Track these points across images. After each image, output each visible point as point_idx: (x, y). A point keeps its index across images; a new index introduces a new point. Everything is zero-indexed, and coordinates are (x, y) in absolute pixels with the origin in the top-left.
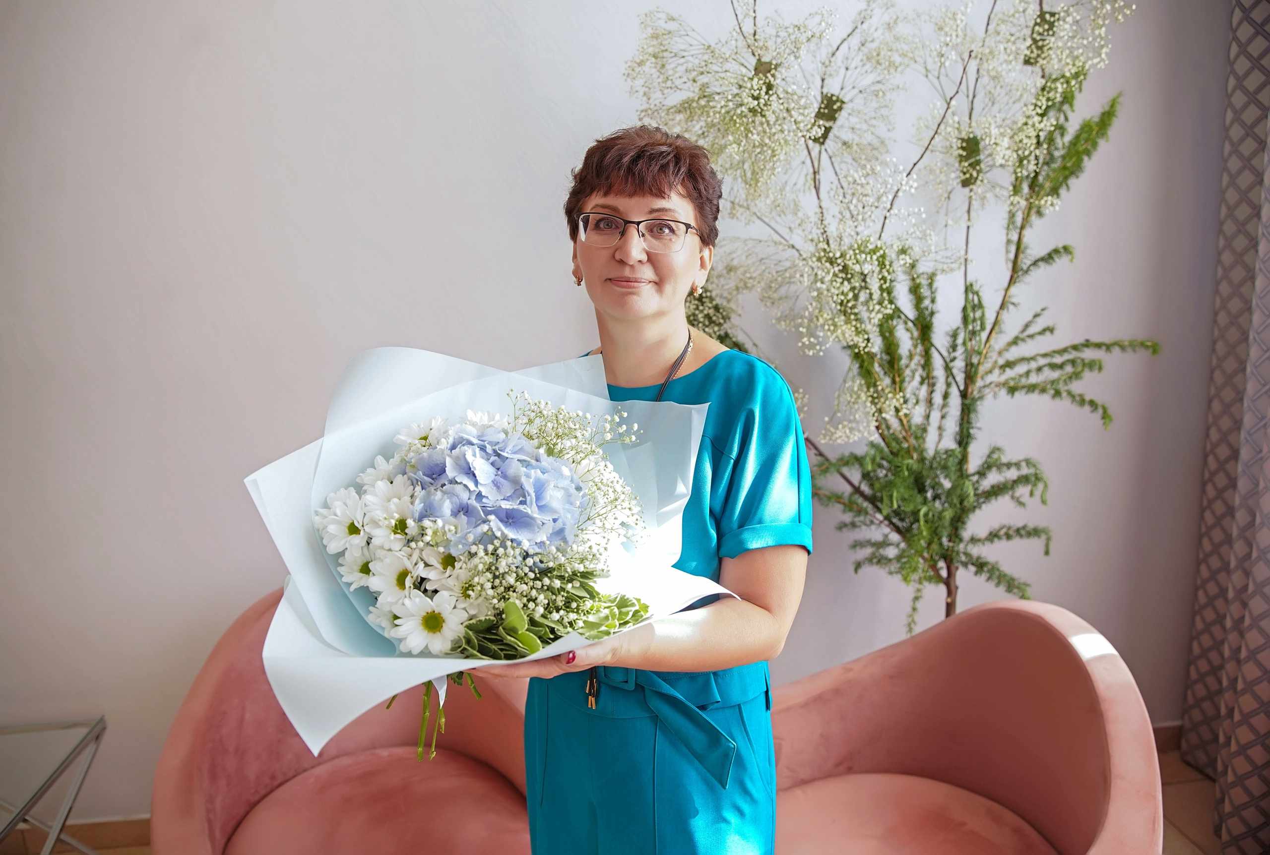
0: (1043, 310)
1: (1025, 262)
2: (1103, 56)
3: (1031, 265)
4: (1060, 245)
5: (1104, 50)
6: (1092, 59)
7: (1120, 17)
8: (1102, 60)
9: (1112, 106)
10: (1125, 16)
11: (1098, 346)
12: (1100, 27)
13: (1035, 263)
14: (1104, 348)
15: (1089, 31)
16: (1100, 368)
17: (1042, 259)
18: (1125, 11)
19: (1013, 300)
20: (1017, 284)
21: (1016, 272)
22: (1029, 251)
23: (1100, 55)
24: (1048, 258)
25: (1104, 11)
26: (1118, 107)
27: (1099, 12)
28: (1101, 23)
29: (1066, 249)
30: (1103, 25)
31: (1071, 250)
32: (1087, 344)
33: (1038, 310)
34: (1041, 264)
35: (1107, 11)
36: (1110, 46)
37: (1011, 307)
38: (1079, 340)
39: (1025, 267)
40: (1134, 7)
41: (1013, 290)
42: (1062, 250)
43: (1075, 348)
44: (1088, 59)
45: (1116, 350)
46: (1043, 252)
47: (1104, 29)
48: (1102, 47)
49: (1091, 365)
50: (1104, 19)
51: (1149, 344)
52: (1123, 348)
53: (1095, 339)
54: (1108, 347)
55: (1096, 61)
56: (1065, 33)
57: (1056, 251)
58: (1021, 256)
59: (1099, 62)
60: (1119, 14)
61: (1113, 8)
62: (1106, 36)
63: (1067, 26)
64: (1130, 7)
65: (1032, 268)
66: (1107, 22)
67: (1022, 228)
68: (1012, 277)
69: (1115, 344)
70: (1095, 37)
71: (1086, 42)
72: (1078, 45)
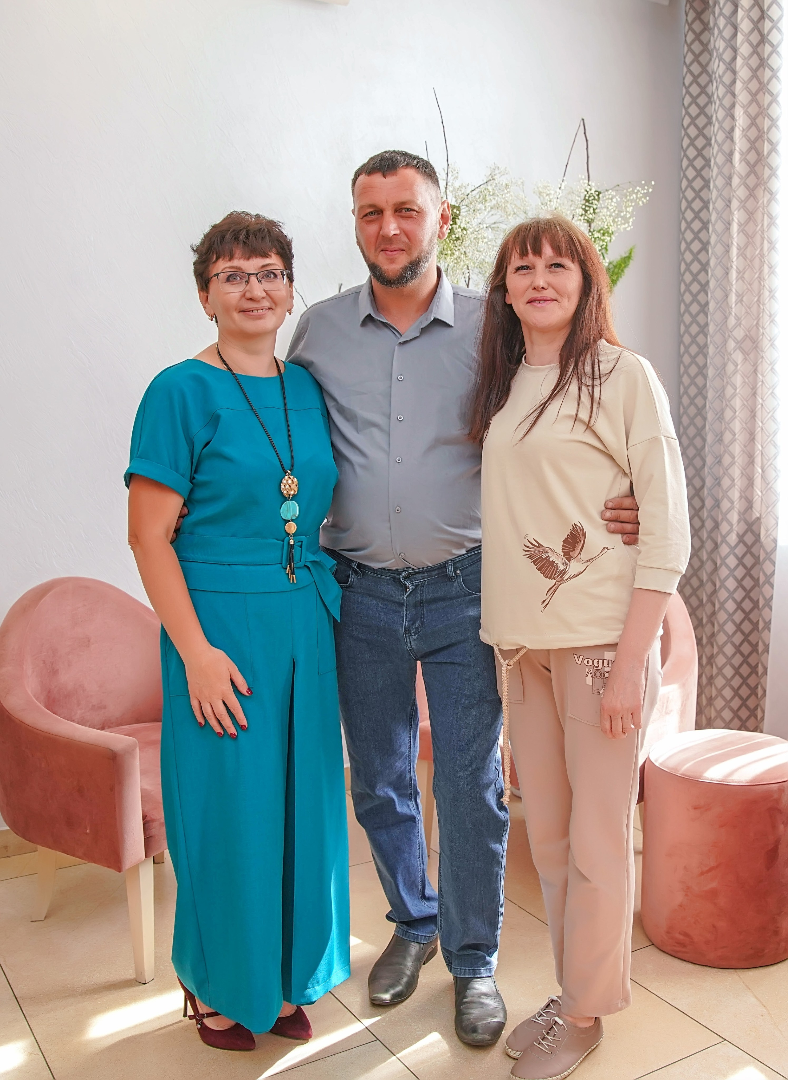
2: (630, 224)
5: (631, 220)
6: (624, 224)
7: (640, 203)
8: (629, 226)
10: (643, 202)
12: (629, 207)
15: (624, 208)
18: (643, 199)
23: (628, 223)
25: (632, 198)
27: (628, 197)
28: (630, 204)
30: (631, 206)
35: (633, 198)
36: (634, 218)
40: (648, 198)
44: (622, 224)
47: (631, 208)
48: (630, 218)
50: (632, 202)
55: (626, 225)
56: (612, 207)
59: (628, 227)
60: (639, 200)
61: (637, 197)
62: (633, 211)
63: (613, 204)
64: (645, 198)
66: (633, 204)
70: (627, 212)
71: (622, 214)
72: (618, 216)
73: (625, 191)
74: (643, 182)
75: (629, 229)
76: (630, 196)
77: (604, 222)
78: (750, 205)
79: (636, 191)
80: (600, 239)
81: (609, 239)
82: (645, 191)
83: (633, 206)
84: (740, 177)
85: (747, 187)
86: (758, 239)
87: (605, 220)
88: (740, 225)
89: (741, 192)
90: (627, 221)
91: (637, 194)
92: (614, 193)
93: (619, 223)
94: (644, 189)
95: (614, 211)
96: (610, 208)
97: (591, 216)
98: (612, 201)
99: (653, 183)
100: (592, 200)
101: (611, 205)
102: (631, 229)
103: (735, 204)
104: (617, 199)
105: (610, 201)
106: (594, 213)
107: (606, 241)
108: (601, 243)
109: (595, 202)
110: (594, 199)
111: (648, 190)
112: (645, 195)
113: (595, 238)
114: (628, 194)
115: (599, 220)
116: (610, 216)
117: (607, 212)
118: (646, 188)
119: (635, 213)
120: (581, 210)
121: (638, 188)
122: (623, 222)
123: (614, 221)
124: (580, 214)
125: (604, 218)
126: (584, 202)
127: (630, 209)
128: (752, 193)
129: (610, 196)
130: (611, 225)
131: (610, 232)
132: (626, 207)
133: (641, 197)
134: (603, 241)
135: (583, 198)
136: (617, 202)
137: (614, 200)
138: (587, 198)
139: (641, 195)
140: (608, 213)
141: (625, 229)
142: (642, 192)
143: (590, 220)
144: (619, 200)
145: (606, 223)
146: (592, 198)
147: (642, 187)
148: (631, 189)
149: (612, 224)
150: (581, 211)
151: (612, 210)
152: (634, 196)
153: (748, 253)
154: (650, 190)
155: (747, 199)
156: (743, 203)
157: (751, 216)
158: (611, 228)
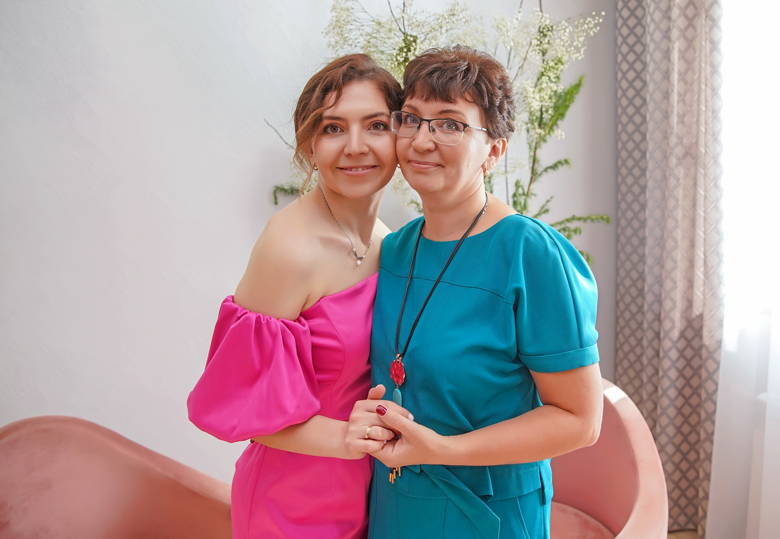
0: (552, 197)
1: (539, 169)
2: (582, 53)
3: (542, 171)
4: (562, 158)
6: (576, 53)
7: (592, 32)
8: (580, 55)
9: (580, 81)
10: (594, 32)
11: (579, 219)
12: (581, 36)
13: (546, 170)
14: (583, 220)
15: (576, 38)
16: (580, 232)
17: (551, 167)
18: (594, 29)
19: (534, 192)
20: (535, 183)
21: (534, 175)
22: (541, 163)
23: (580, 52)
24: (554, 167)
25: (583, 28)
26: (583, 82)
27: (579, 29)
28: (582, 34)
29: (566, 162)
30: (583, 36)
31: (569, 161)
32: (573, 218)
33: (549, 198)
34: (549, 170)
35: (585, 29)
36: (586, 48)
37: (533, 196)
38: (569, 216)
39: (539, 172)
40: (598, 28)
41: (533, 186)
42: (563, 162)
43: (568, 220)
44: (574, 53)
45: (589, 221)
46: (551, 163)
48: (581, 48)
49: (575, 231)
50: (583, 32)
51: (605, 217)
52: (592, 220)
53: (578, 215)
54: (584, 220)
55: (578, 55)
56: (565, 37)
57: (560, 162)
58: (536, 166)
60: (591, 30)
61: (588, 28)
62: (584, 42)
63: (566, 34)
64: (596, 28)
65: (544, 173)
66: (585, 34)
67: (536, 149)
68: (532, 178)
69: (588, 218)
70: (579, 41)
71: (575, 44)
72: (570, 46)
73: (576, 23)
74: (594, 13)
75: (580, 58)
76: (581, 27)
77: (558, 52)
78: (689, 33)
79: (587, 22)
80: (553, 68)
81: (562, 67)
82: (596, 22)
83: (585, 36)
84: (681, 8)
85: (686, 17)
86: (696, 65)
87: (558, 50)
88: (680, 52)
89: (681, 22)
90: (578, 50)
91: (588, 24)
92: (567, 24)
93: (571, 52)
94: (596, 19)
95: (567, 41)
96: (563, 38)
97: (546, 46)
98: (565, 31)
99: (603, 13)
100: (547, 31)
101: (564, 35)
102: (582, 58)
103: (675, 34)
104: (570, 30)
105: (563, 31)
106: (548, 43)
107: (560, 69)
108: (555, 72)
109: (550, 33)
110: (549, 30)
111: (598, 20)
112: (596, 25)
113: (550, 67)
114: (579, 25)
115: (553, 50)
116: (564, 46)
117: (560, 42)
118: (597, 18)
119: (586, 43)
120: (536, 40)
121: (589, 19)
122: (575, 51)
123: (567, 51)
124: (536, 44)
125: (557, 47)
126: (539, 34)
127: (582, 39)
128: (691, 23)
129: (564, 27)
130: (564, 55)
131: (563, 61)
132: (578, 37)
133: (592, 28)
134: (557, 69)
135: (537, 30)
136: (570, 33)
137: (567, 30)
138: (541, 30)
139: (592, 26)
140: (562, 43)
141: (577, 58)
142: (593, 22)
143: (544, 51)
144: (571, 30)
145: (560, 53)
146: (547, 29)
147: (593, 17)
148: (582, 21)
149: (565, 53)
150: (535, 42)
151: (565, 40)
152: (586, 26)
153: (688, 78)
154: (601, 20)
155: (687, 28)
156: (683, 32)
157: (690, 43)
158: (564, 57)
